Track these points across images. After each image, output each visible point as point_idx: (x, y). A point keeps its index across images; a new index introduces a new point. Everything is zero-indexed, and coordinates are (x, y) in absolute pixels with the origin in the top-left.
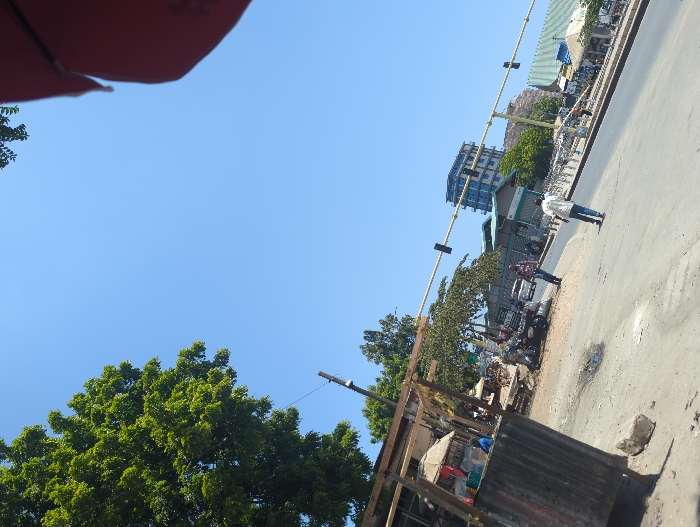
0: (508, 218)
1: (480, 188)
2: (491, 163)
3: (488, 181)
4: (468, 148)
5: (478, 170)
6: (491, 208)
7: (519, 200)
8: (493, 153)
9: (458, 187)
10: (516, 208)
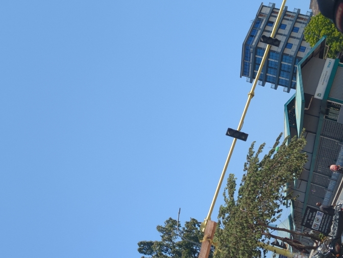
1: (282, 60)
2: (294, 29)
3: (291, 52)
4: (267, 11)
5: (279, 38)
6: (295, 84)
7: (329, 74)
8: (298, 17)
9: (255, 59)
10: (326, 84)
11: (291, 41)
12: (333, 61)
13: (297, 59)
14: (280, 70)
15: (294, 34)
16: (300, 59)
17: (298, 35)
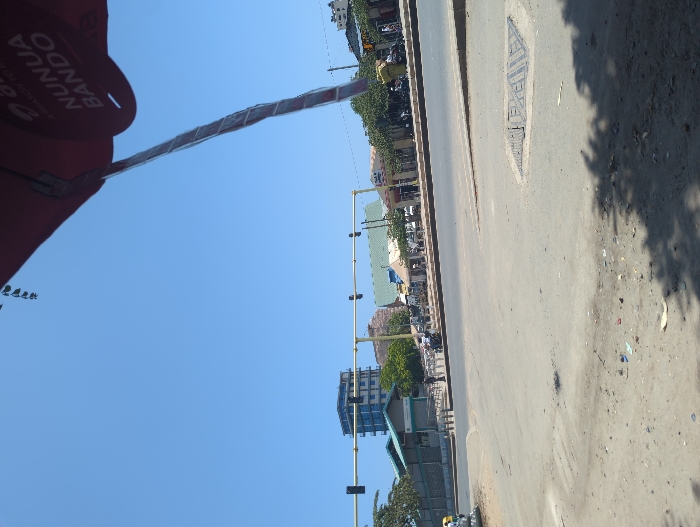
0: (406, 432)
2: (372, 383)
4: (346, 376)
5: (361, 394)
6: (387, 426)
7: (409, 410)
8: (371, 373)
10: (410, 419)
11: (373, 392)
12: (408, 398)
13: (382, 405)
14: (372, 418)
15: (373, 387)
16: (384, 404)
17: (376, 386)
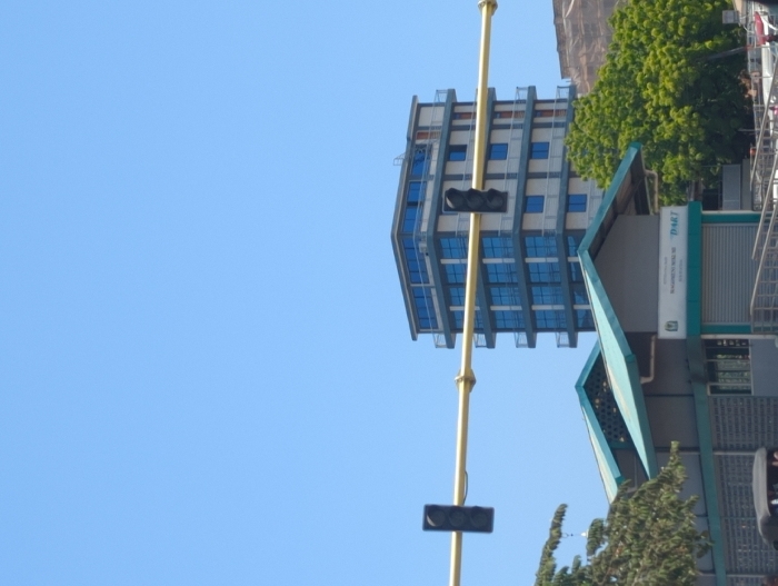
0: (664, 334)
1: (524, 252)
2: (534, 151)
3: (544, 221)
4: (434, 118)
5: (499, 185)
6: (589, 315)
7: (682, 254)
8: (535, 111)
9: (442, 271)
10: (681, 288)
11: (536, 188)
12: (682, 211)
13: (568, 237)
14: (528, 284)
15: (538, 165)
16: (580, 234)
17: (553, 163)
